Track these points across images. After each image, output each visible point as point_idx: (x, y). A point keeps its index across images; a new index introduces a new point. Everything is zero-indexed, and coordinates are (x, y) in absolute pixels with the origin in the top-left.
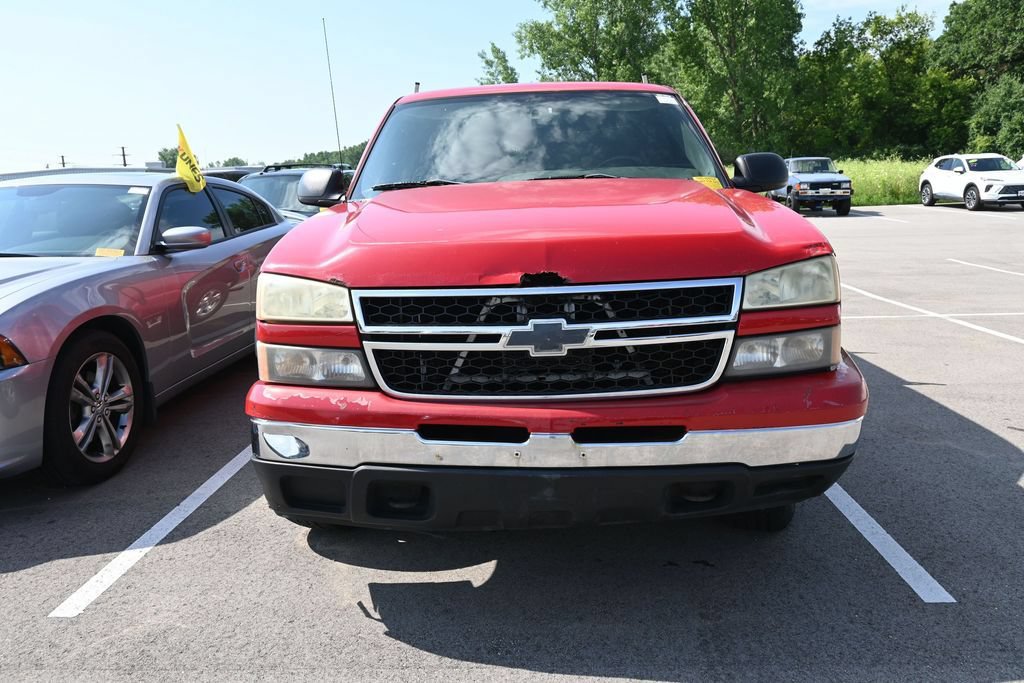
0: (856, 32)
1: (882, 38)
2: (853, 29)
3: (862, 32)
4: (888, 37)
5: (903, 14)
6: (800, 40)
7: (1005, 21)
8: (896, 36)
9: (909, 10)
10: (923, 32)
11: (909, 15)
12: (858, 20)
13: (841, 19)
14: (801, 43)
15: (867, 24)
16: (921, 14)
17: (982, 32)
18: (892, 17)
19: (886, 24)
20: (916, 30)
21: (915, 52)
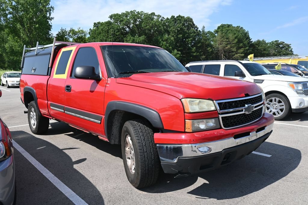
0: (68, 33)
1: (74, 36)
2: (67, 32)
3: (69, 33)
4: (76, 36)
5: (80, 30)
6: (51, 33)
7: (105, 35)
8: (78, 35)
9: (81, 29)
10: (85, 35)
11: (81, 30)
12: (68, 30)
13: (63, 29)
14: (52, 34)
15: (70, 31)
16: (84, 30)
17: (101, 37)
18: (77, 30)
19: (75, 32)
20: (83, 34)
21: (83, 40)
